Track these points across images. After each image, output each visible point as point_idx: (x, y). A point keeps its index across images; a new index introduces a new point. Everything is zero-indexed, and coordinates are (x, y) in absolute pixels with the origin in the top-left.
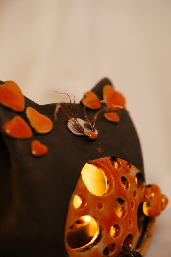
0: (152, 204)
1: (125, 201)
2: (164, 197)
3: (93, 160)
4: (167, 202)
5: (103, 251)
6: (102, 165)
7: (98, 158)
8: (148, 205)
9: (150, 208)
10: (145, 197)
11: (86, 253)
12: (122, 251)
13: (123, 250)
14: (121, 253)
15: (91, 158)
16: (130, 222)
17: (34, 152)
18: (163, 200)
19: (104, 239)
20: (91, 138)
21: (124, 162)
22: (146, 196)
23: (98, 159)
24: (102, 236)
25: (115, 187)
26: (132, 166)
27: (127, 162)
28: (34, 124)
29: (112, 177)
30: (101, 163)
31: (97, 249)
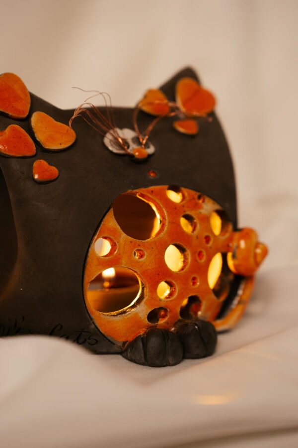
0: (239, 255)
1: (187, 249)
2: (261, 246)
3: (136, 189)
4: (265, 252)
5: (146, 316)
6: (151, 196)
7: (146, 186)
8: (234, 257)
9: (237, 262)
10: (228, 246)
11: (119, 318)
12: (180, 318)
13: (181, 316)
14: (180, 321)
15: (132, 186)
16: (194, 279)
17: (36, 177)
18: (259, 251)
19: (147, 300)
20: (137, 157)
21: (193, 192)
22: (231, 245)
23: (145, 188)
24: (145, 296)
25: (168, 228)
26: (207, 199)
27: (198, 194)
28: (40, 137)
29: (166, 214)
30: (150, 193)
31: (136, 314)
